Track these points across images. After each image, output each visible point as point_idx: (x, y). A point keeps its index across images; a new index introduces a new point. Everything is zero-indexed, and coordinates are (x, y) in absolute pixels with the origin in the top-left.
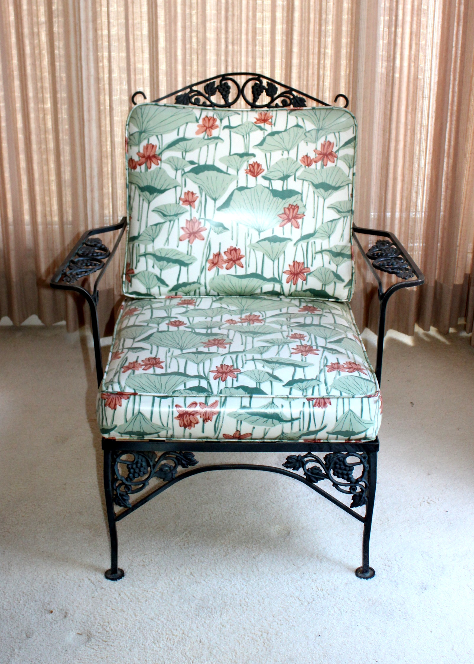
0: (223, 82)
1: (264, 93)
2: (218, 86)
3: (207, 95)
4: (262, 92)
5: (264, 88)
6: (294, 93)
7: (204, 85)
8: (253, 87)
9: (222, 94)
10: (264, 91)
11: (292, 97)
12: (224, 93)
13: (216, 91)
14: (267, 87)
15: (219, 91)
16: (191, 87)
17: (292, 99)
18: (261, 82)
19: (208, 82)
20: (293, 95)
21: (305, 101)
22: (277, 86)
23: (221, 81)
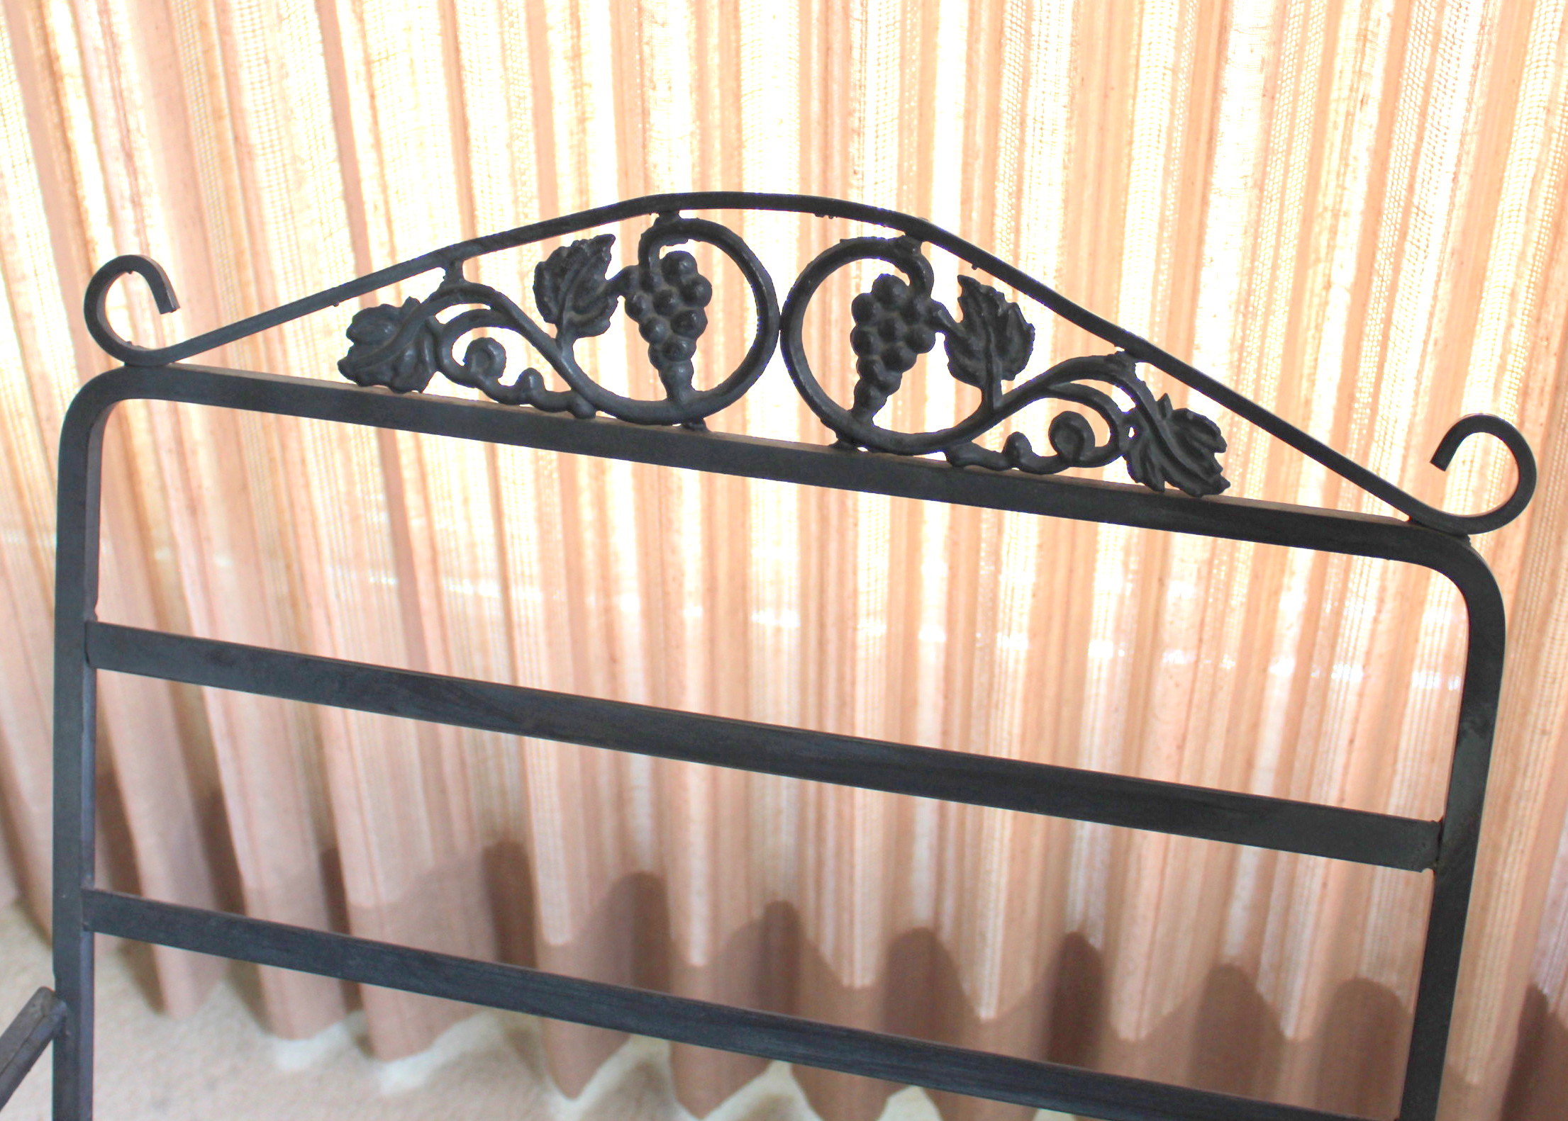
0: (664, 251)
1: (936, 359)
2: (625, 274)
3: (549, 329)
4: (926, 346)
5: (936, 318)
6: (1144, 371)
7: (538, 251)
8: (861, 307)
9: (646, 332)
10: (940, 338)
11: (1124, 402)
12: (663, 328)
13: (607, 310)
14: (956, 314)
15: (632, 311)
16: (450, 258)
17: (1130, 419)
18: (922, 277)
19: (567, 240)
20: (1135, 389)
21: (1221, 447)
22: (1033, 311)
23: (649, 242)
